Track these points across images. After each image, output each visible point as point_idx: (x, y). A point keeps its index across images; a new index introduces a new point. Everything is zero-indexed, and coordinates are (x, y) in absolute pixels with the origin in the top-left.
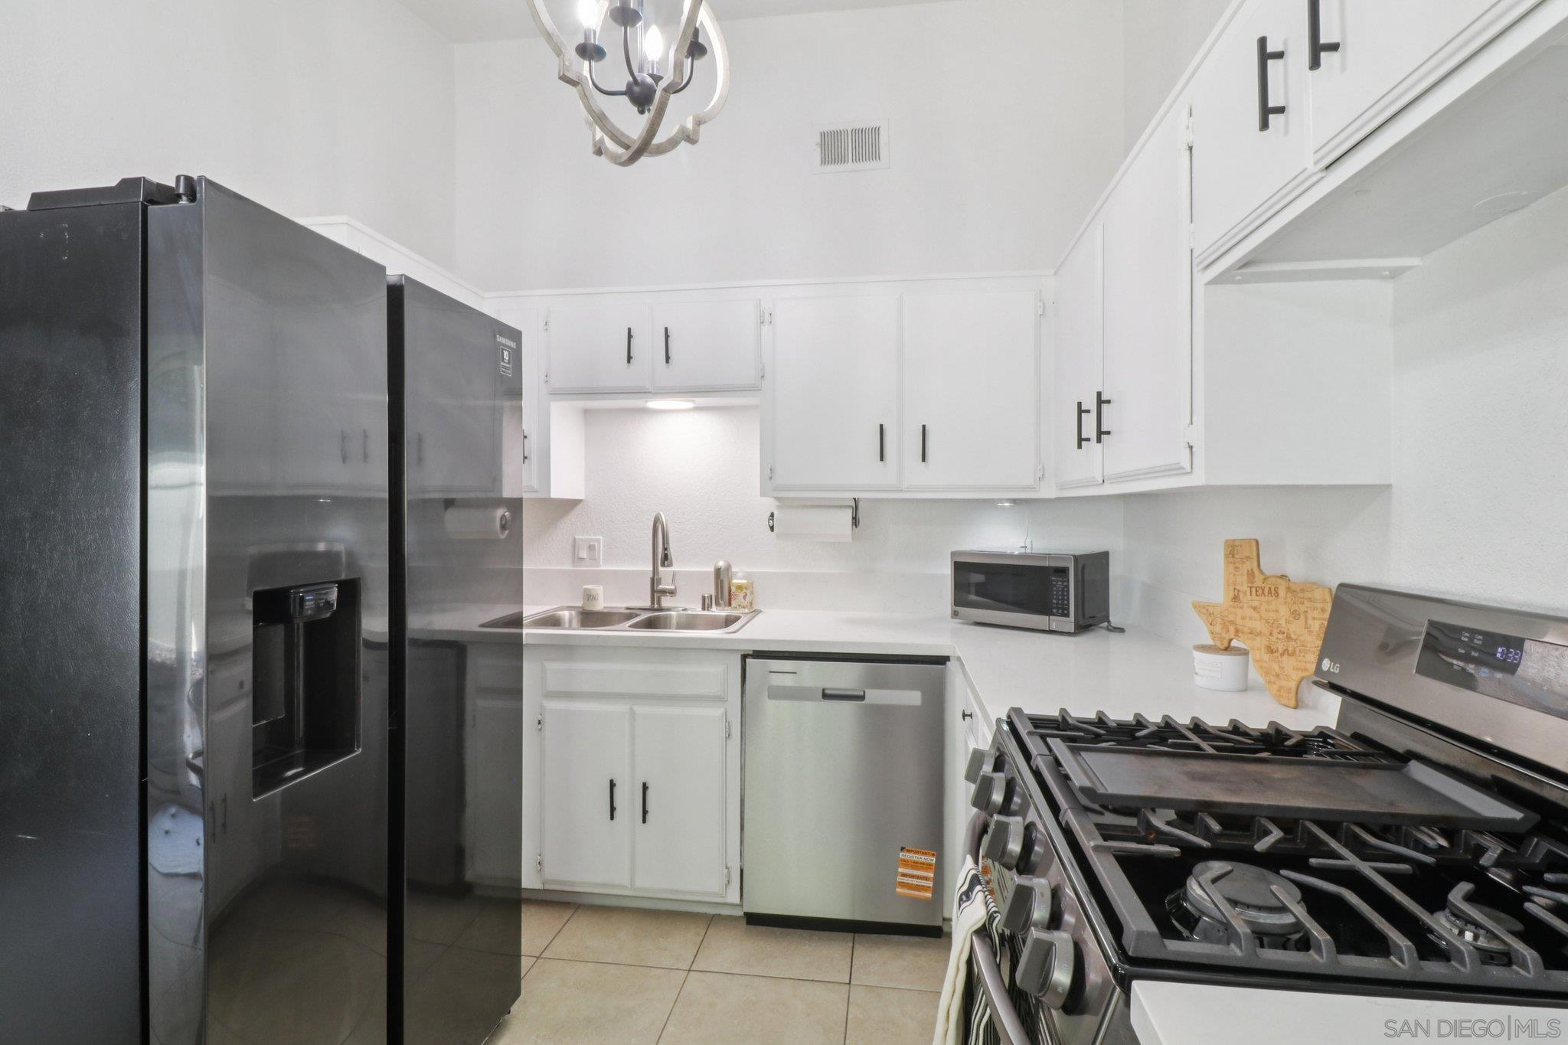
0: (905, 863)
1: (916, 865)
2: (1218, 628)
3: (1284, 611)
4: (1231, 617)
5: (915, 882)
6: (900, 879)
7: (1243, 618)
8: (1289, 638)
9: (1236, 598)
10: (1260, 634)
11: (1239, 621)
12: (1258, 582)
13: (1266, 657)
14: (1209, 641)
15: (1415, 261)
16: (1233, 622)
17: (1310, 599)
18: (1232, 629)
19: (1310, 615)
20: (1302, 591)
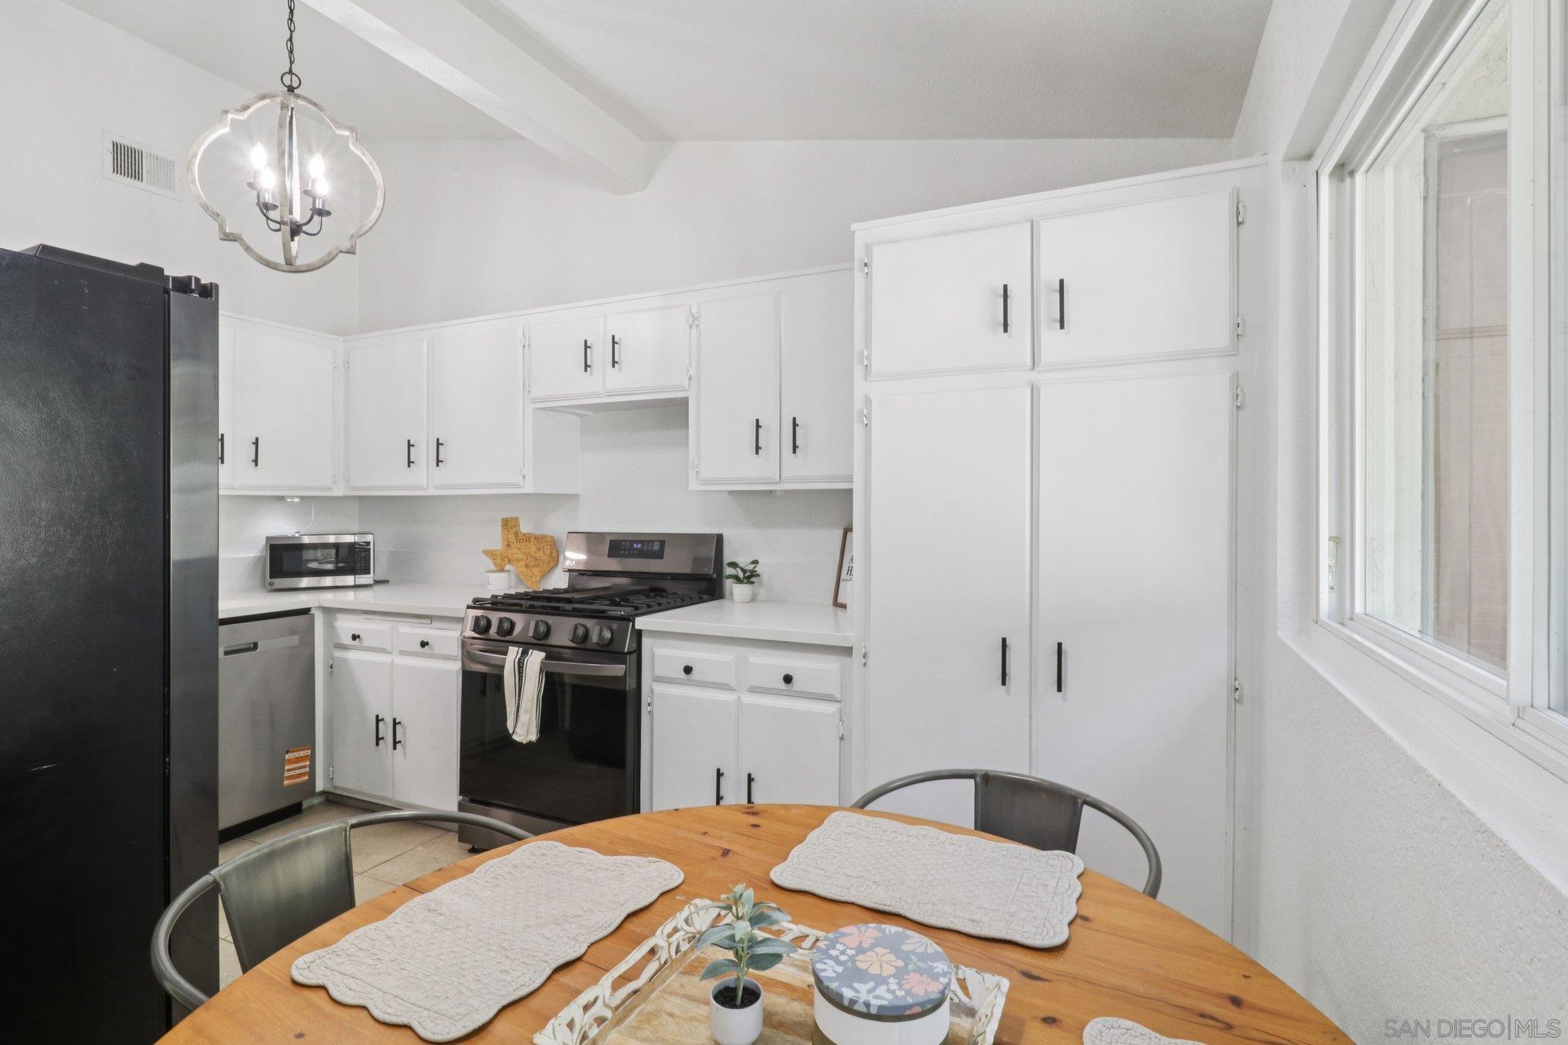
0: (290, 761)
1: (298, 760)
2: (498, 561)
3: (533, 548)
4: (506, 555)
5: (297, 772)
6: (286, 774)
7: (513, 554)
8: (536, 559)
9: (508, 545)
10: (522, 560)
11: (510, 556)
12: (520, 537)
13: (525, 570)
14: (494, 569)
15: (591, 414)
16: (506, 557)
17: (545, 542)
18: (507, 560)
19: (546, 547)
20: (542, 538)
